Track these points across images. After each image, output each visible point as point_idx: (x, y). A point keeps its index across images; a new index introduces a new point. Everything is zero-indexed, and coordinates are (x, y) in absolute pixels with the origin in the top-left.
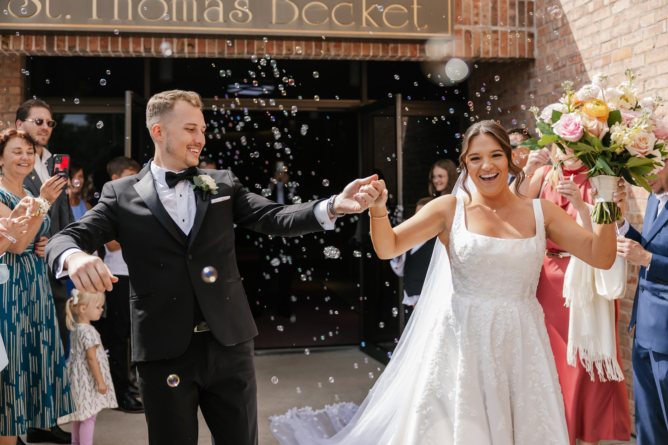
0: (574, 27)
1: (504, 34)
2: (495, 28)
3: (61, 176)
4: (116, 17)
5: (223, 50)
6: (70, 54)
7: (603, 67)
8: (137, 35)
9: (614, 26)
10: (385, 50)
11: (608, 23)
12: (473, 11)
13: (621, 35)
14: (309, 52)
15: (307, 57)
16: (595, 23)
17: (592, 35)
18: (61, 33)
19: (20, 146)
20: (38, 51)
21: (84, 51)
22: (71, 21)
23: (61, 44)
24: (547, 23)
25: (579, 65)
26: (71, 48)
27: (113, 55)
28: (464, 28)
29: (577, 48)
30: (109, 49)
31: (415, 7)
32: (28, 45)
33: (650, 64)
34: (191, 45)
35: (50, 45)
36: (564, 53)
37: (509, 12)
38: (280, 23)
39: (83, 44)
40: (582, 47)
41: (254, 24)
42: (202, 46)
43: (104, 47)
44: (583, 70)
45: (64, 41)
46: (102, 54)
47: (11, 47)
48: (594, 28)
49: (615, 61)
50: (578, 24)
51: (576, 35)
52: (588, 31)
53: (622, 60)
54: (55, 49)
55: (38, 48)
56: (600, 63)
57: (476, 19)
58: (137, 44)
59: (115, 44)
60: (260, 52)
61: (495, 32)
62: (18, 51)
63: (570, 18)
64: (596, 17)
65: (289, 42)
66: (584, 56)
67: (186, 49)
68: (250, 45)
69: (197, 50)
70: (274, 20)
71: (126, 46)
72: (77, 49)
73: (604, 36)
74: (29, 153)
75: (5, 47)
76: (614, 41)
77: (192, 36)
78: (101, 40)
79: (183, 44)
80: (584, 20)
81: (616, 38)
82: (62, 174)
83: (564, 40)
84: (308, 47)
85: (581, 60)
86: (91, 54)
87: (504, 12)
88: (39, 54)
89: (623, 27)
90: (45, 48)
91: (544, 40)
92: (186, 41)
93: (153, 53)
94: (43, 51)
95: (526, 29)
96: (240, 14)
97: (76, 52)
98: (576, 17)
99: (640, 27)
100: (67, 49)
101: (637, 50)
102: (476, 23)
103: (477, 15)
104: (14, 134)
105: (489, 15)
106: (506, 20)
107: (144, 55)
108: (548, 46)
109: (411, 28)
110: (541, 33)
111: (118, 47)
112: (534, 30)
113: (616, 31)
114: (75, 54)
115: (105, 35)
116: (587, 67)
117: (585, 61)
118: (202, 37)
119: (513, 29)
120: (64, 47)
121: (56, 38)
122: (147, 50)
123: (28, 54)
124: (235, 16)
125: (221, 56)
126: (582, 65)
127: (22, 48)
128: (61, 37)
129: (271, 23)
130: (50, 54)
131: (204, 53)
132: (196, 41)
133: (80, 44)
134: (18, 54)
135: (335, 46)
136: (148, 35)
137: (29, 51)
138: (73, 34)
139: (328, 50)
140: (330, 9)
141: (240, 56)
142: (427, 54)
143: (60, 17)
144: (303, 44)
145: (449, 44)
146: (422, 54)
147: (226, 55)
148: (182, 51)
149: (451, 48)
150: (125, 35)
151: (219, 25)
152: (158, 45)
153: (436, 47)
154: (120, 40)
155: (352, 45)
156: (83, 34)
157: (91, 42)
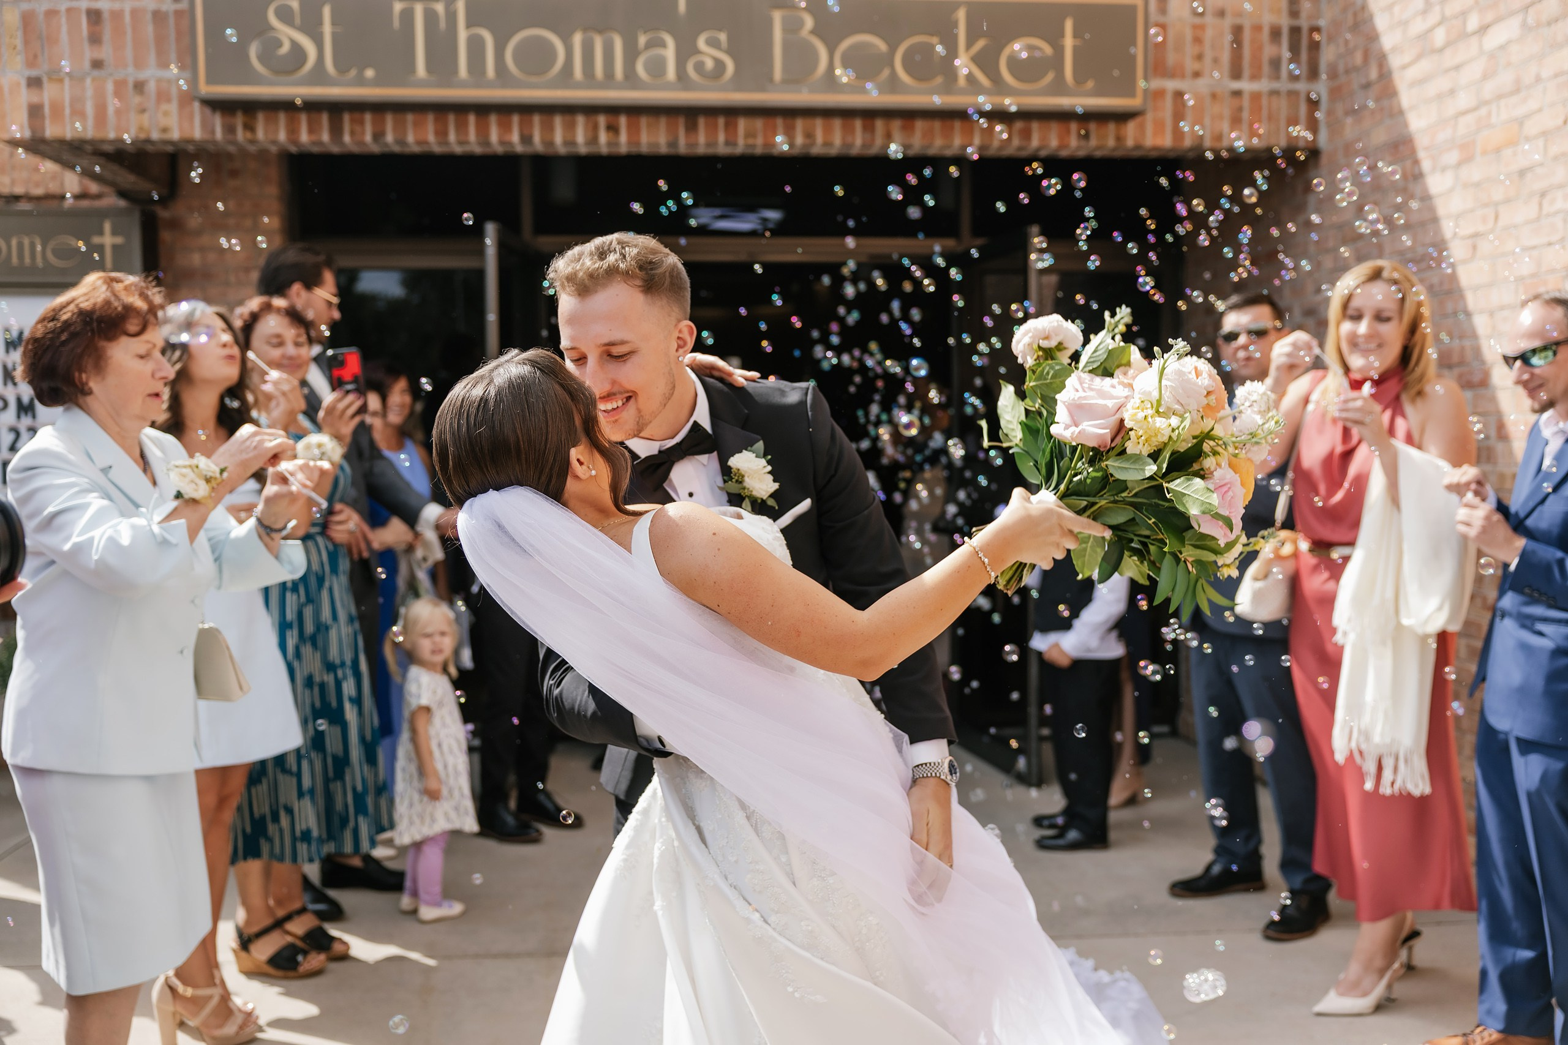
0: (1403, 81)
1: (1256, 97)
2: (1236, 85)
3: (348, 392)
4: (463, 71)
5: (676, 138)
6: (375, 149)
7: (1459, 164)
8: (505, 110)
9: (1485, 77)
11: (1474, 71)
12: (1190, 50)
13: (1500, 97)
14: (849, 139)
15: (844, 151)
16: (1447, 71)
17: (1440, 97)
18: (358, 107)
19: (279, 330)
20: (314, 143)
21: (401, 142)
22: (377, 82)
23: (358, 128)
24: (1347, 72)
25: (1408, 163)
26: (378, 136)
27: (458, 150)
28: (1171, 85)
29: (1406, 125)
30: (452, 137)
31: (1069, 42)
32: (293, 131)
33: (1556, 158)
34: (612, 129)
35: (336, 130)
36: (1380, 136)
37: (1269, 51)
38: (792, 80)
39: (400, 128)
40: (1417, 123)
41: (738, 83)
42: (633, 130)
43: (442, 133)
44: (1416, 171)
45: (362, 123)
46: (437, 149)
47: (260, 134)
48: (1442, 84)
49: (1484, 153)
50: (1412, 73)
51: (1406, 98)
52: (1432, 89)
53: (1498, 150)
54: (347, 138)
55: (314, 138)
56: (1453, 157)
57: (1196, 66)
58: (506, 127)
59: (461, 127)
60: (750, 141)
61: (1237, 94)
62: (274, 142)
63: (1395, 62)
64: (1449, 59)
65: (809, 121)
66: (1422, 142)
67: (603, 137)
68: (731, 127)
69: (623, 138)
70: (778, 74)
71: (483, 131)
72: (390, 138)
73: (1464, 100)
74: (297, 344)
75: (249, 135)
76: (1483, 111)
77: (613, 110)
78: (436, 120)
79: (595, 128)
80: (1424, 66)
81: (1487, 103)
82: (350, 387)
83: (1382, 109)
84: (848, 130)
85: (1413, 151)
86: (416, 149)
87: (1257, 50)
88: (315, 149)
89: (1505, 79)
90: (325, 137)
91: (1340, 108)
92: (602, 120)
93: (538, 144)
94: (320, 143)
95: (1301, 86)
96: (709, 64)
97: (386, 145)
98: (1407, 58)
99: (1538, 79)
100: (368, 138)
101: (1532, 127)
102: (1197, 75)
103: (1199, 57)
104: (267, 308)
105: (1226, 57)
106: (1260, 68)
107: (519, 149)
108: (1349, 120)
109: (1059, 87)
110: (1336, 93)
111: (466, 133)
112: (1320, 89)
113: (1489, 89)
114: (386, 150)
115: (440, 109)
116: (1426, 165)
117: (1422, 154)
118: (635, 111)
119: (1275, 85)
120: (363, 133)
121: (346, 117)
122: (526, 139)
123: (293, 149)
124: (699, 67)
125: (672, 151)
126: (1416, 162)
127: (282, 136)
128: (357, 115)
129: (771, 80)
130: (335, 149)
131: (638, 144)
132: (623, 120)
133: (395, 129)
134: (274, 149)
135: (904, 128)
136: (526, 110)
137: (295, 142)
138: (379, 108)
139: (889, 135)
140: (893, 49)
141: (710, 151)
142: (1093, 142)
143: (353, 73)
144: (837, 123)
145: (1138, 120)
146: (1083, 143)
147: (683, 148)
148: (593, 140)
149: (1142, 128)
150: (483, 110)
151: (668, 87)
152: (548, 128)
153: (1112, 127)
154: (472, 119)
155: (937, 124)
156: (400, 108)
157: (416, 124)
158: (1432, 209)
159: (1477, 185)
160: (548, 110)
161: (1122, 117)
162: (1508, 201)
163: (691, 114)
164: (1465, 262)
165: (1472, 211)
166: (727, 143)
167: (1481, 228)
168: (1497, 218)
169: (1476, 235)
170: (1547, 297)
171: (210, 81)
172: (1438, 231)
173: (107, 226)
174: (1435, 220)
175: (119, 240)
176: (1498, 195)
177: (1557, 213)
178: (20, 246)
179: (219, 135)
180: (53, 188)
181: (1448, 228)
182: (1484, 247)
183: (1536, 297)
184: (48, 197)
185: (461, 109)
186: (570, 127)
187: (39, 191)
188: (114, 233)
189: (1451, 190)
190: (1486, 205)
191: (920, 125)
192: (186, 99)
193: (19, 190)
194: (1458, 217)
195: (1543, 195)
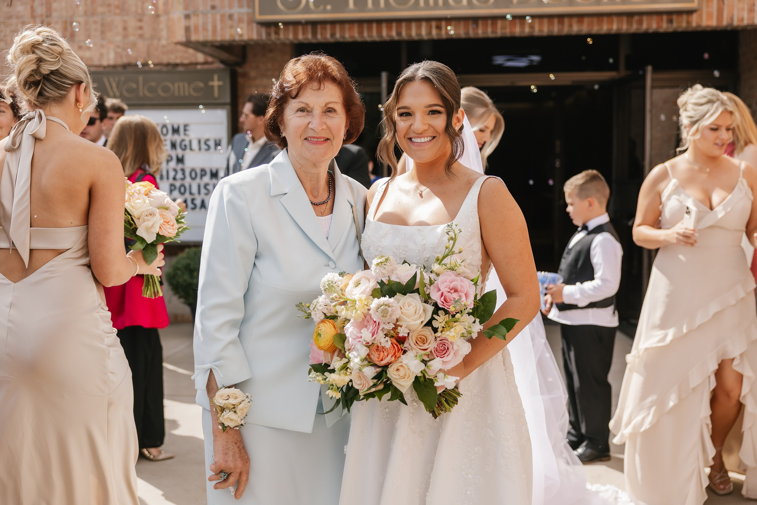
4: (370, 6)
5: (469, 30)
6: (331, 40)
8: (389, 21)
10: (630, 23)
14: (551, 28)
15: (549, 34)
18: (324, 23)
20: (304, 39)
21: (343, 37)
22: (332, 11)
23: (324, 32)
26: (333, 35)
27: (368, 39)
30: (366, 33)
32: (296, 34)
34: (439, 28)
35: (314, 33)
38: (522, 2)
39: (342, 31)
41: (496, 5)
43: (361, 33)
45: (326, 30)
46: (359, 39)
47: (282, 36)
54: (319, 36)
55: (305, 36)
58: (389, 29)
59: (370, 29)
60: (504, 31)
62: (288, 39)
67: (434, 31)
68: (494, 25)
69: (443, 32)
70: (515, 1)
71: (379, 31)
72: (338, 35)
75: (277, 37)
77: (439, 19)
78: (359, 28)
79: (431, 28)
84: (551, 24)
86: (349, 39)
90: (310, 36)
92: (434, 24)
93: (404, 35)
94: (308, 39)
97: (336, 38)
100: (328, 35)
107: (396, 38)
111: (373, 32)
114: (337, 40)
115: (360, 22)
118: (449, 19)
120: (326, 34)
121: (319, 27)
122: (399, 33)
125: (466, 36)
127: (291, 36)
128: (323, 27)
129: (511, 3)
130: (314, 41)
131: (450, 34)
132: (443, 24)
133: (340, 31)
134: (287, 42)
135: (578, 22)
136: (399, 21)
137: (296, 38)
138: (333, 23)
139: (571, 26)
141: (485, 36)
142: (675, 25)
143: (321, 8)
144: (545, 21)
145: (698, 13)
146: (669, 25)
147: (472, 34)
148: (430, 33)
149: (700, 16)
150: (379, 22)
151: (463, 8)
152: (409, 28)
153: (685, 17)
154: (374, 26)
155: (595, 20)
156: (342, 22)
157: (350, 29)
160: (409, 21)
161: (690, 12)
163: (475, 20)
166: (492, 32)
171: (261, 13)
173: (216, 77)
175: (220, 83)
178: (179, 86)
179: (264, 36)
180: (193, 60)
184: (191, 64)
185: (370, 22)
186: (419, 28)
187: (186, 61)
188: (219, 80)
191: (586, 20)
192: (251, 21)
193: (178, 61)
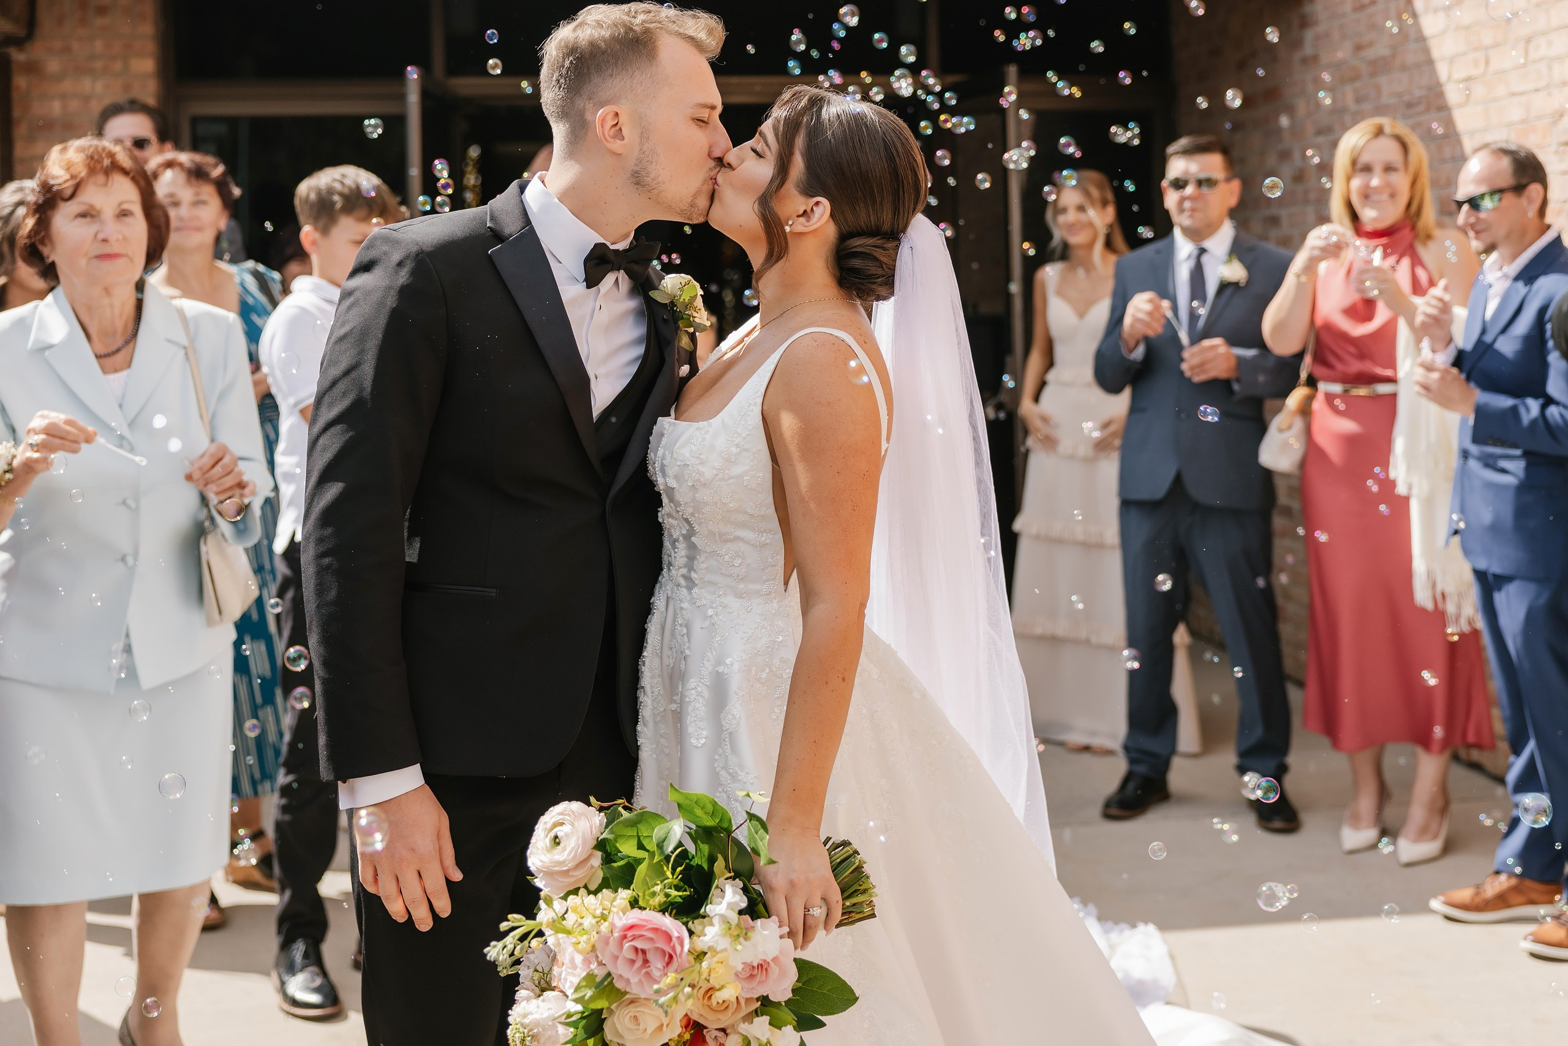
158: (1427, 51)
159: (1467, 28)
162: (1496, 45)
164: (1460, 106)
165: (1464, 54)
167: (1474, 72)
168: (1487, 62)
169: (1468, 79)
170: (1494, 147)
172: (1433, 73)
174: (1430, 62)
176: (1487, 38)
177: (1542, 59)
181: (1443, 71)
182: (1479, 91)
183: (1485, 146)
189: (1443, 32)
190: (1477, 49)
194: (1452, 60)
195: (1528, 41)
